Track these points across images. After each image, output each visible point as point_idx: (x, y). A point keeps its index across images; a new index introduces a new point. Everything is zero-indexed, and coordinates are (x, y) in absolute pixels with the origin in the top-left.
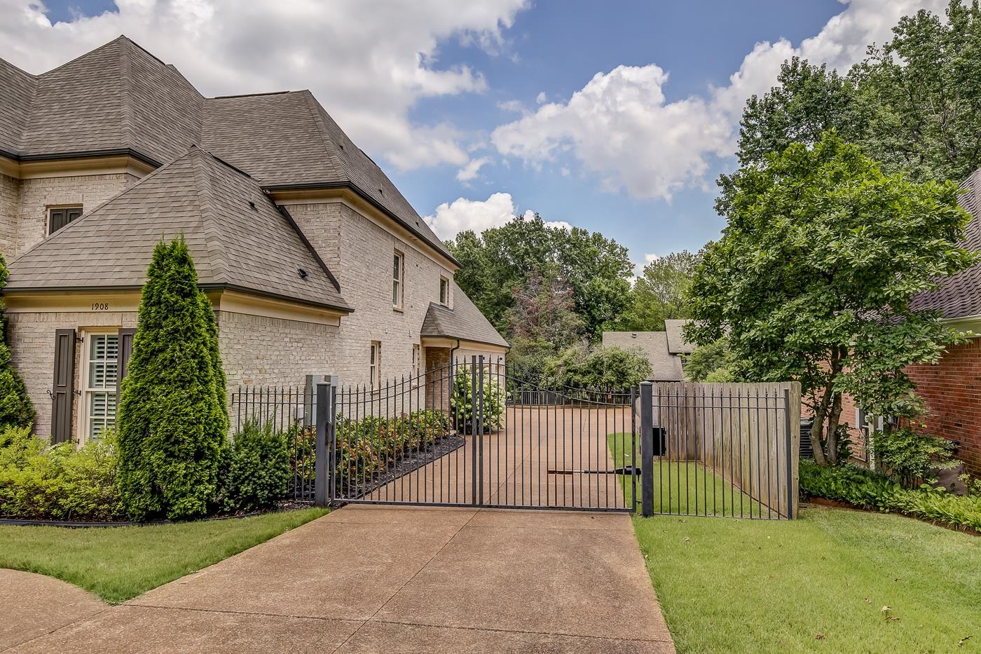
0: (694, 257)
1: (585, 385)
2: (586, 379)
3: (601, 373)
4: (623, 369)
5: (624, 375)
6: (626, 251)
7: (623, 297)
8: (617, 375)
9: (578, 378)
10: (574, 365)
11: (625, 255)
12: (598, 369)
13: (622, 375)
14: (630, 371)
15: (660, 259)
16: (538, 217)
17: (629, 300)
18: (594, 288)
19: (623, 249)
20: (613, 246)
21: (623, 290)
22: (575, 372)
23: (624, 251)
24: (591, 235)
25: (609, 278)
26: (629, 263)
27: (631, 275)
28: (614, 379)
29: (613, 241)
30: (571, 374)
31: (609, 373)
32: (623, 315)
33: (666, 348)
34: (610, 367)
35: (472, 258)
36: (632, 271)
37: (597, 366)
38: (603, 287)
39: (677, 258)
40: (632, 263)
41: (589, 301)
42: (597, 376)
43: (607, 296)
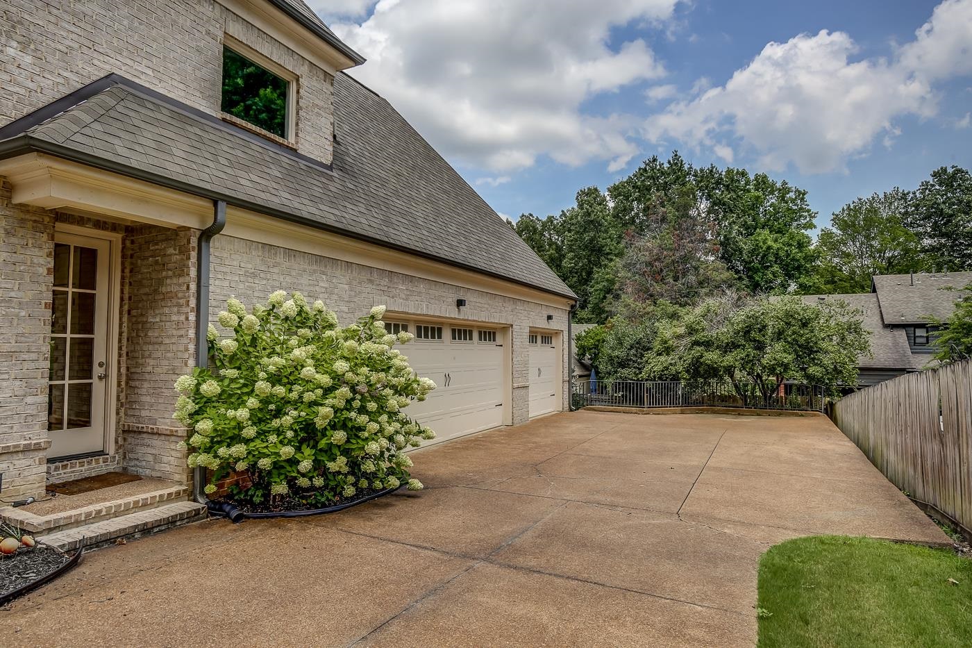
0: (911, 195)
1: (730, 371)
2: (729, 359)
3: (760, 347)
4: (807, 341)
5: (812, 352)
6: (804, 194)
7: (800, 255)
8: (795, 351)
9: (711, 356)
10: (705, 333)
11: (802, 199)
12: (755, 341)
13: (807, 351)
14: (824, 345)
15: (856, 200)
16: (676, 155)
17: (811, 258)
18: (757, 245)
19: (799, 192)
20: (785, 190)
21: (800, 246)
22: (708, 344)
23: (801, 195)
24: (752, 177)
25: (780, 231)
26: (808, 211)
27: (810, 226)
28: (788, 358)
29: (784, 183)
30: (698, 348)
31: (778, 346)
32: (801, 280)
33: (878, 318)
34: (779, 335)
35: (592, 217)
36: (814, 221)
37: (753, 334)
38: (770, 243)
39: (883, 200)
40: (813, 210)
41: (750, 263)
42: (753, 352)
43: (777, 256)
